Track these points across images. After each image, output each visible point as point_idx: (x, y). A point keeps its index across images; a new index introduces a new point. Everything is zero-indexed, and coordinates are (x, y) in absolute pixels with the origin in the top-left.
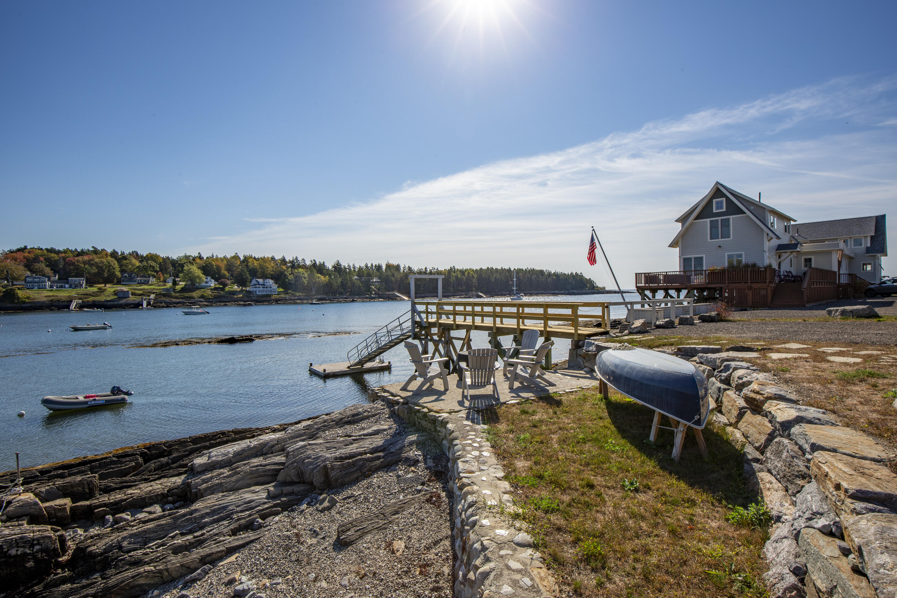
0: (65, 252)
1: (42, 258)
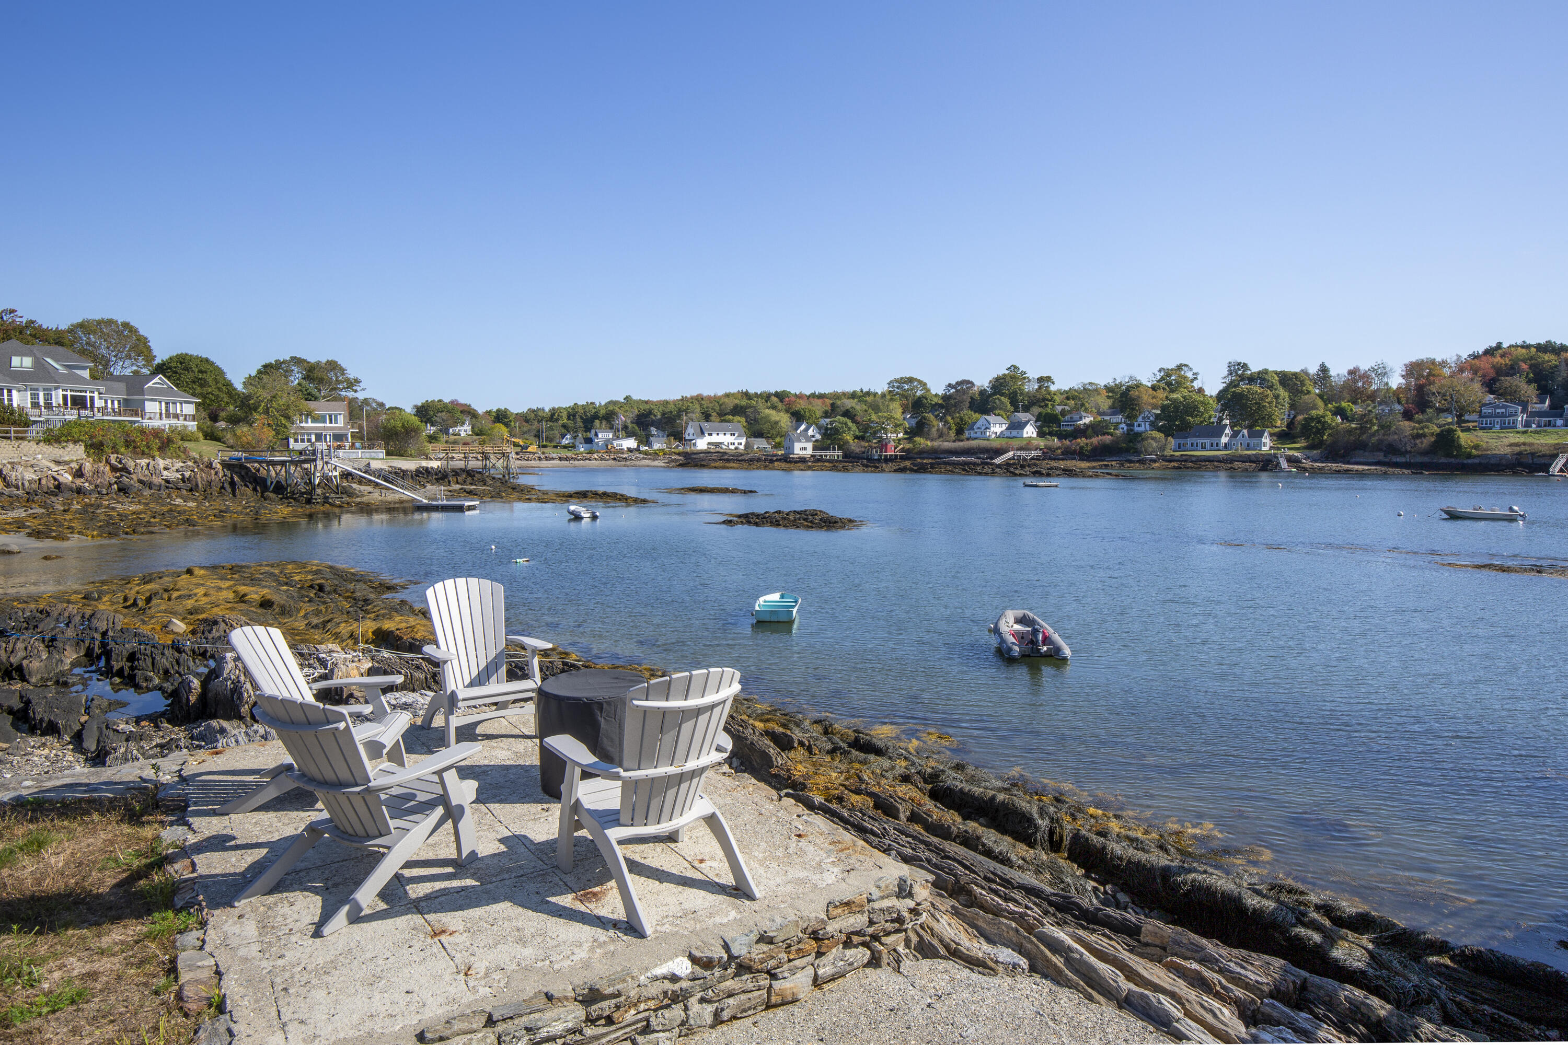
1: (1524, 366)
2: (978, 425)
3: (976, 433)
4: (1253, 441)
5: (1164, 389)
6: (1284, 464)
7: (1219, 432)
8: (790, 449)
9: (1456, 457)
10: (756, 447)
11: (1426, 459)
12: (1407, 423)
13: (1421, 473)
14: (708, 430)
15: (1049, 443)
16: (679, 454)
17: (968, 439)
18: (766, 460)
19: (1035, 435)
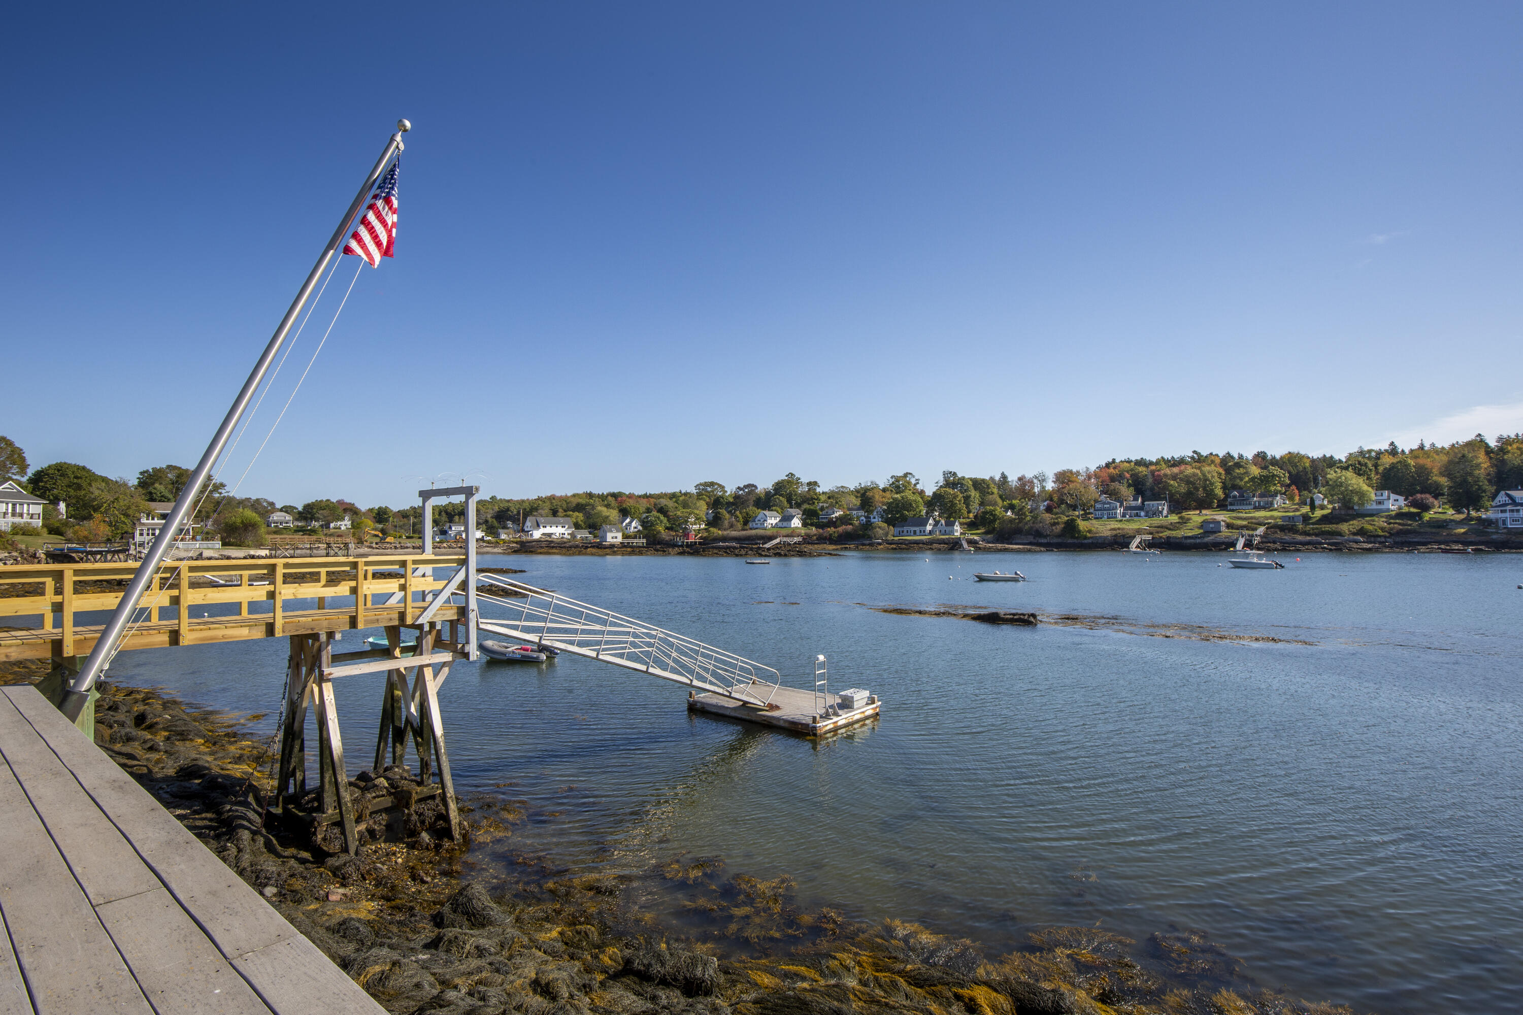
0: (1157, 463)
1: (1127, 475)
2: (758, 518)
3: (757, 524)
4: (948, 529)
5: (891, 491)
6: (965, 545)
7: (924, 523)
8: (604, 538)
9: (1077, 538)
10: (579, 536)
11: (1059, 540)
12: (1047, 515)
13: (1052, 550)
14: (543, 523)
15: (808, 531)
16: (516, 543)
17: (751, 529)
18: (582, 546)
19: (800, 525)
